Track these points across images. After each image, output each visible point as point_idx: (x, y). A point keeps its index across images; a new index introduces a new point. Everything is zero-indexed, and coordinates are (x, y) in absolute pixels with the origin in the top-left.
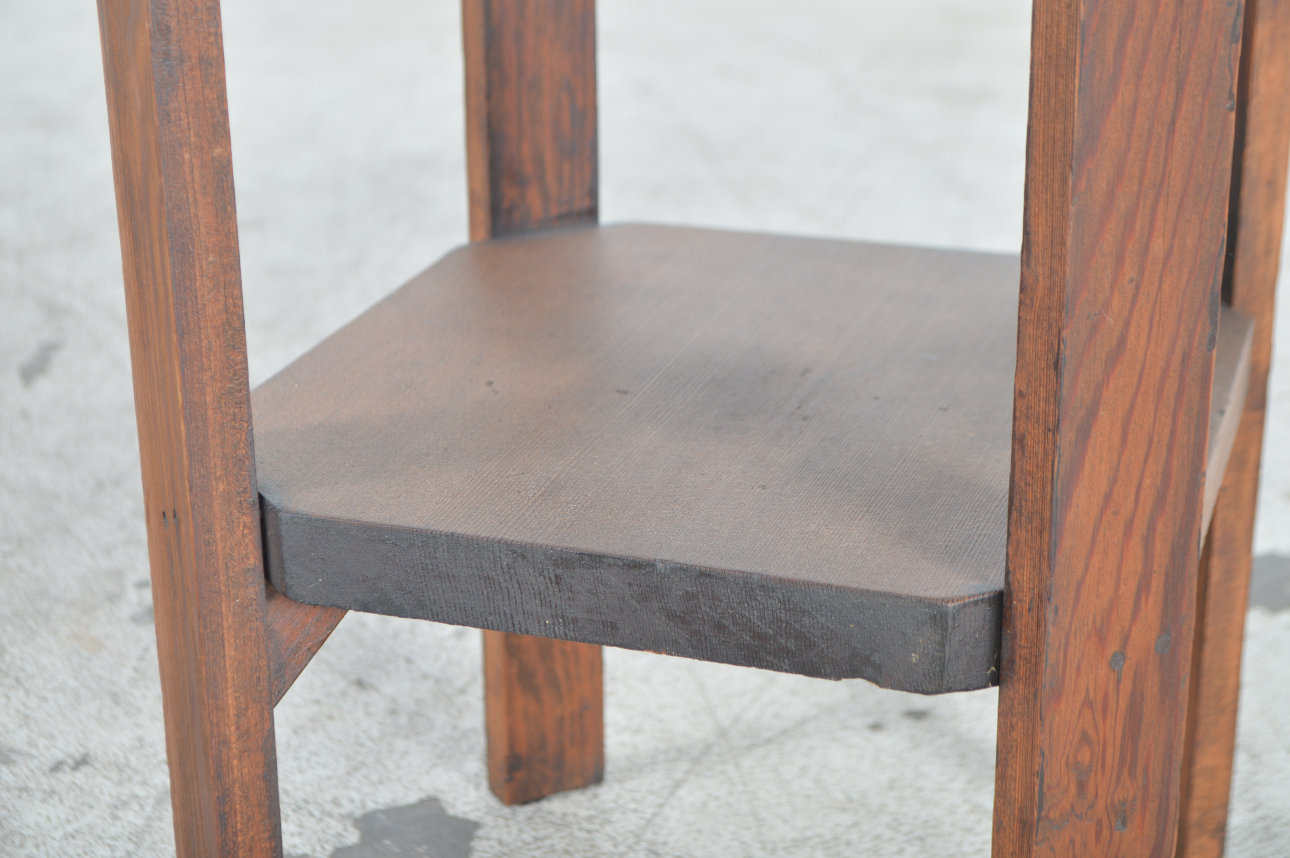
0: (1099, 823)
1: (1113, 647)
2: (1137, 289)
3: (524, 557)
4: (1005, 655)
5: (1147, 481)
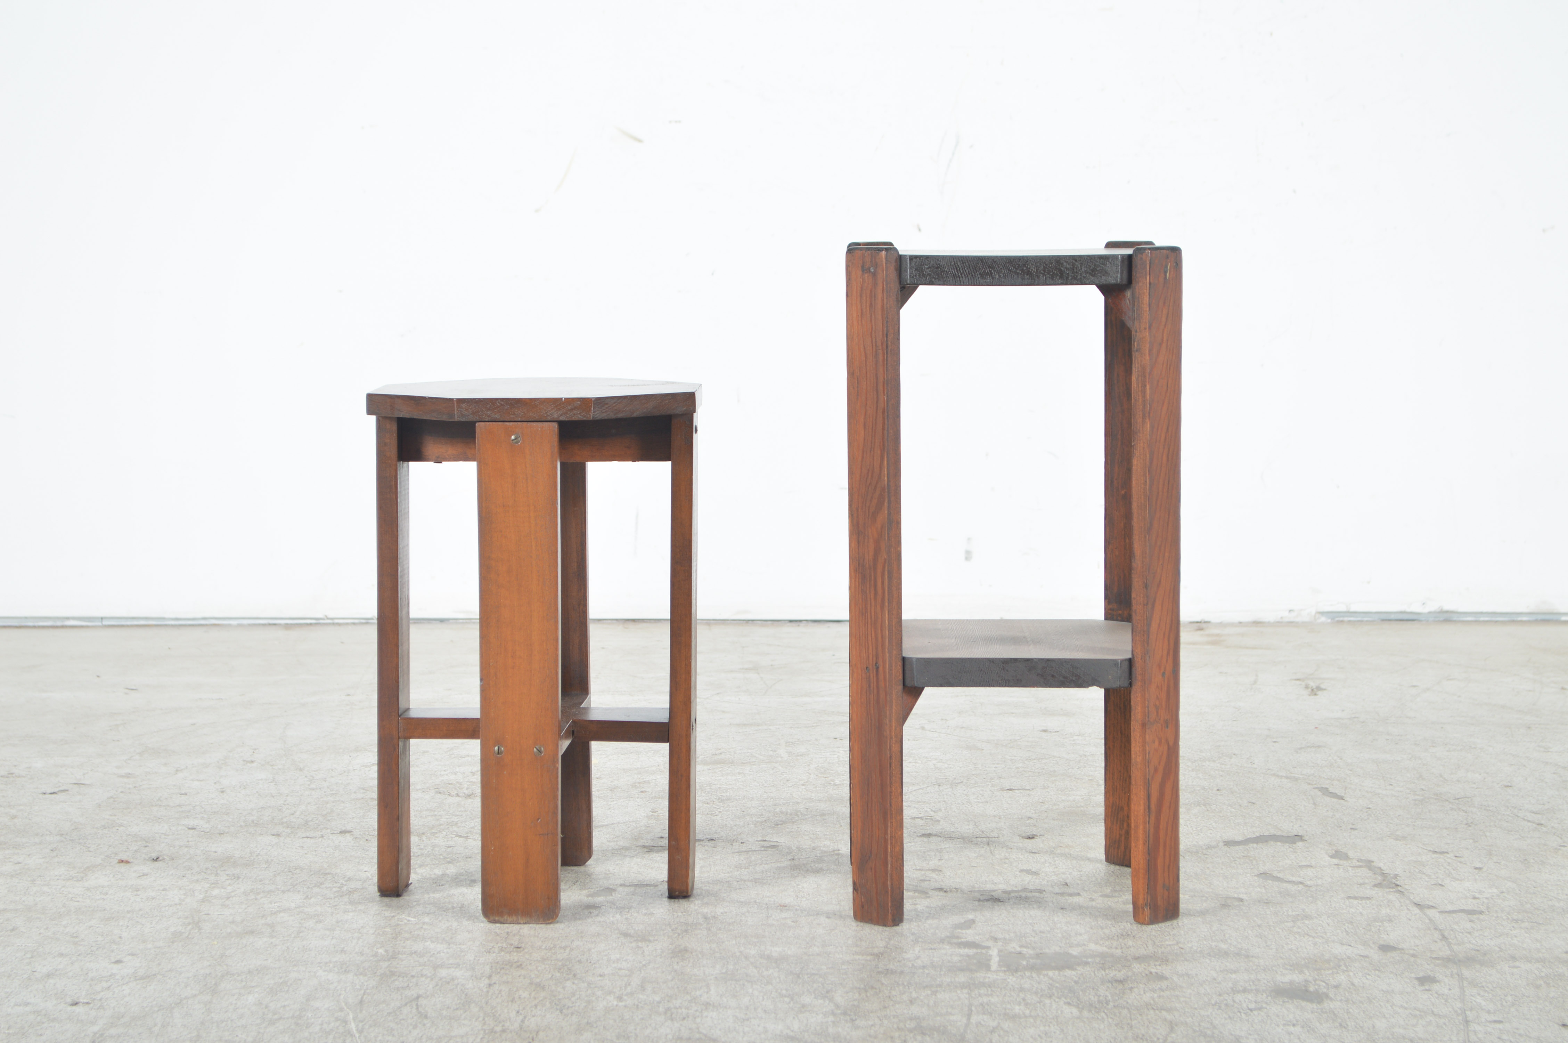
0: (1162, 725)
1: (1162, 671)
3: (993, 662)
4: (1133, 676)
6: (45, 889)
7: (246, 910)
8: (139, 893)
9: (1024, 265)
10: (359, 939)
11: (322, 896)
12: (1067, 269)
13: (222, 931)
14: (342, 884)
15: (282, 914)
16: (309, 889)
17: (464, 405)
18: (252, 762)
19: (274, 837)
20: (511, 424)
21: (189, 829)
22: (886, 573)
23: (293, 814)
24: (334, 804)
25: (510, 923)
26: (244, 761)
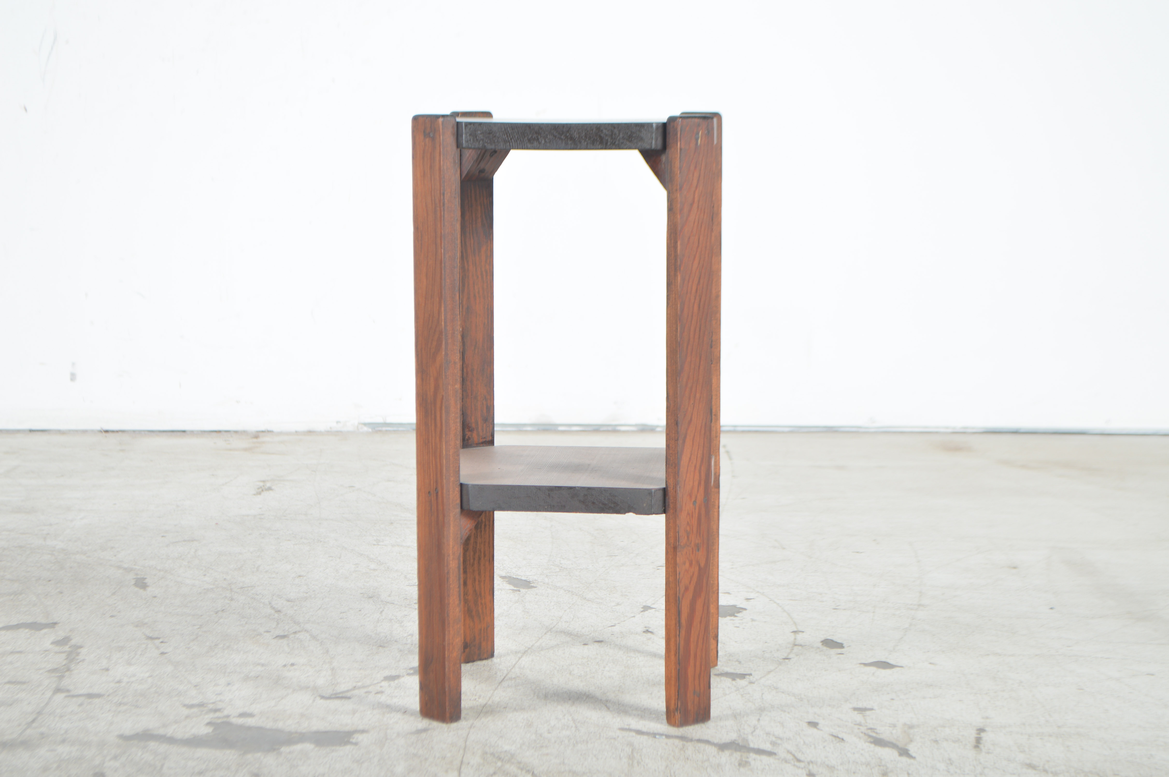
0: (693, 549)
1: (693, 500)
2: (694, 406)
3: (540, 489)
4: (667, 504)
5: (699, 455)
9: (568, 131)
12: (606, 135)
22: (443, 408)
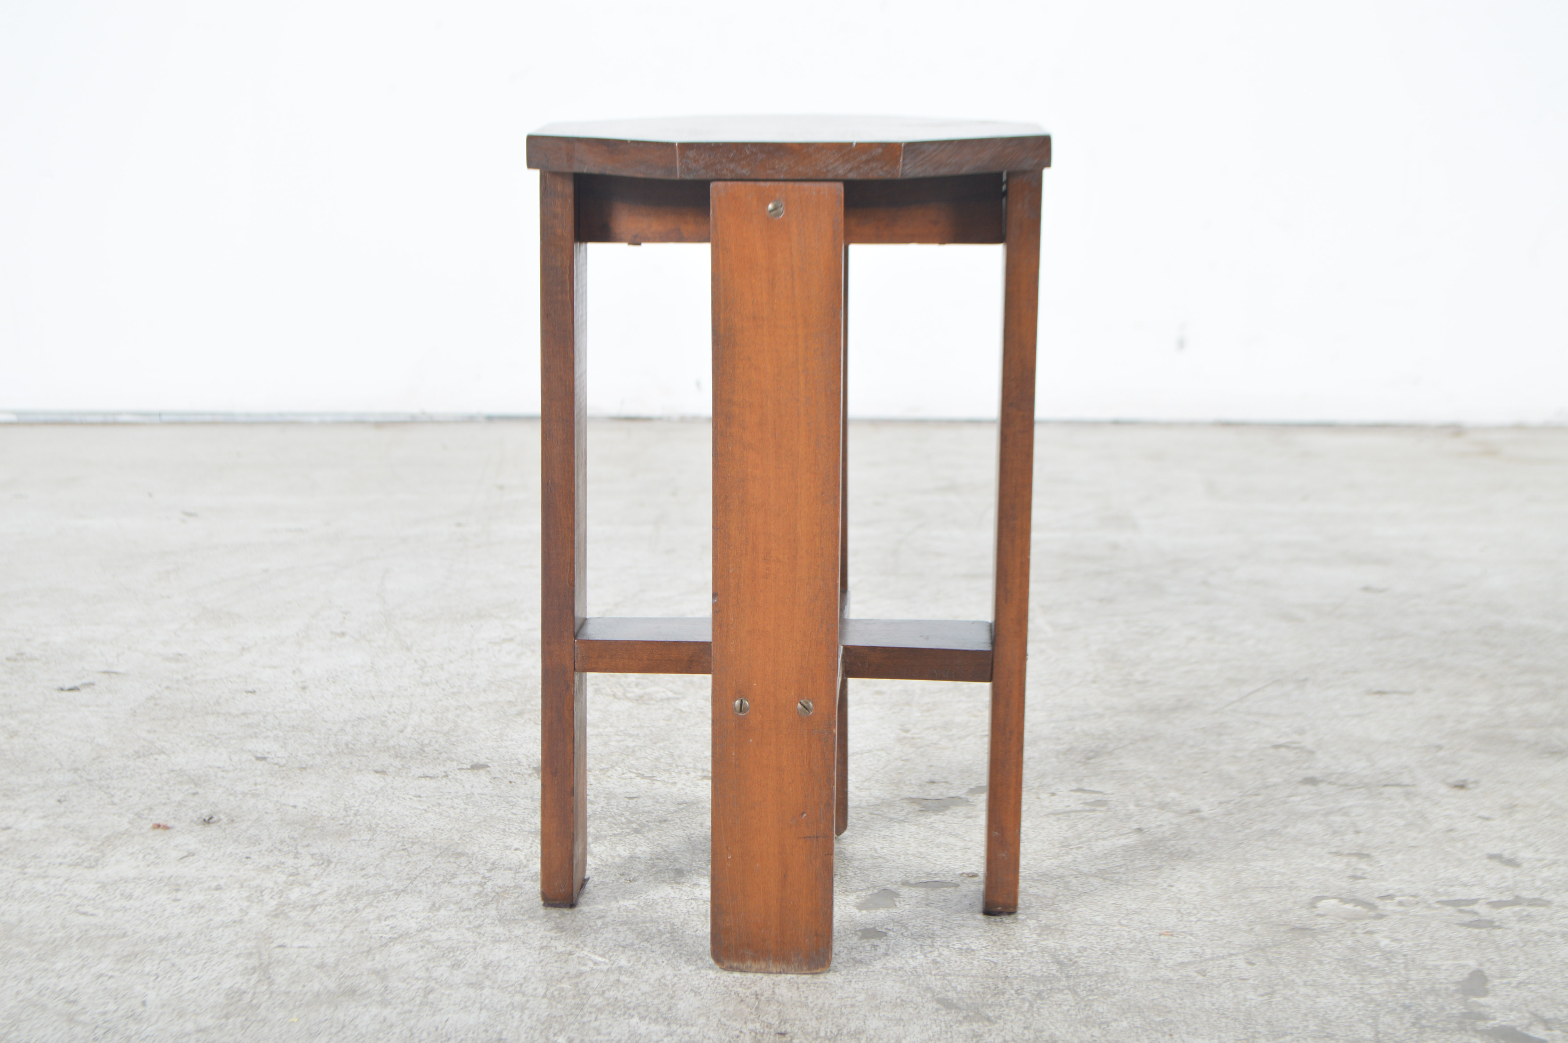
6: (39, 885)
7: (342, 937)
8: (179, 895)
10: (523, 1009)
11: (457, 903)
13: (305, 990)
14: (484, 877)
15: (398, 947)
16: (436, 888)
17: (691, 154)
18: (343, 634)
19: (378, 775)
20: (768, 184)
21: (258, 758)
23: (402, 731)
24: (458, 712)
25: (756, 972)
26: (332, 633)
